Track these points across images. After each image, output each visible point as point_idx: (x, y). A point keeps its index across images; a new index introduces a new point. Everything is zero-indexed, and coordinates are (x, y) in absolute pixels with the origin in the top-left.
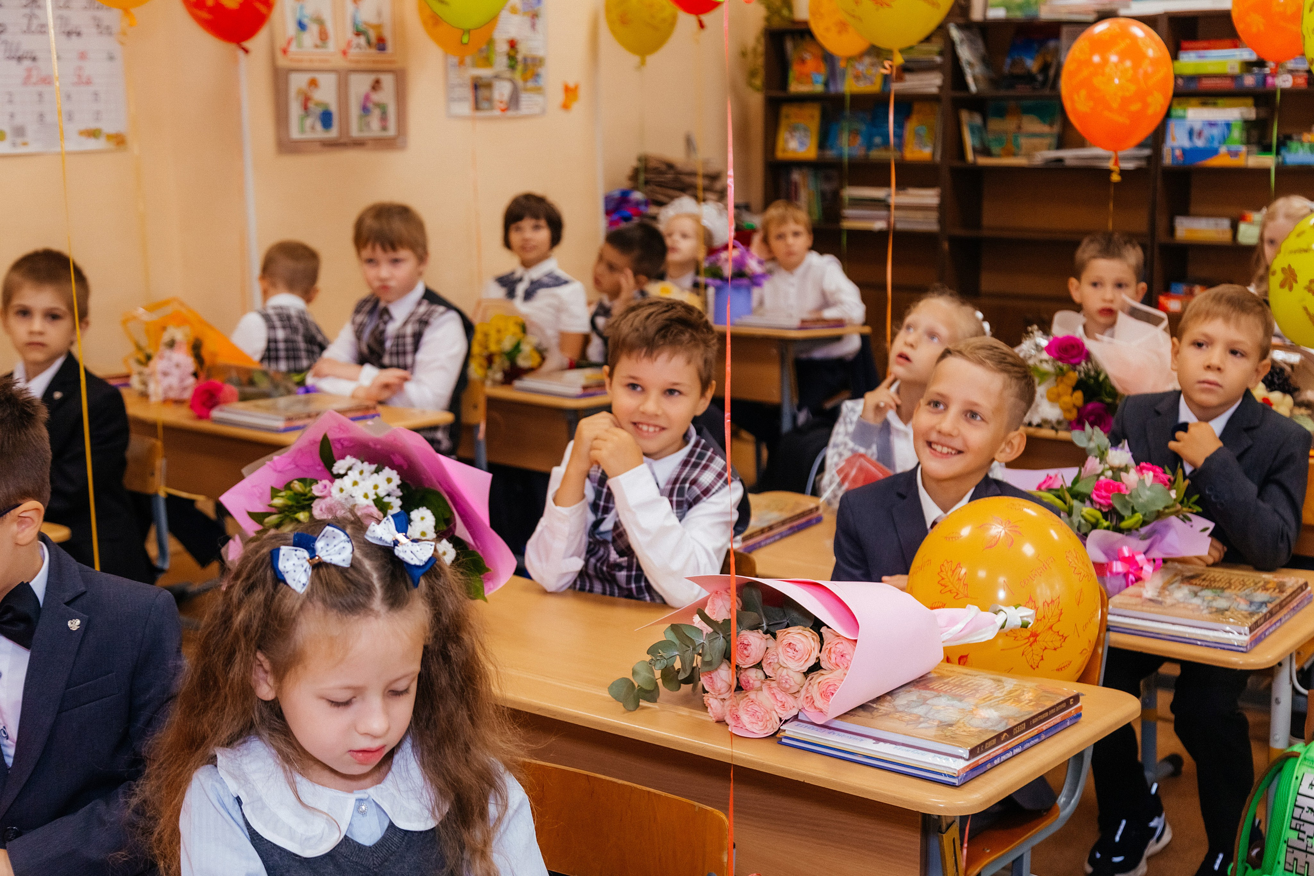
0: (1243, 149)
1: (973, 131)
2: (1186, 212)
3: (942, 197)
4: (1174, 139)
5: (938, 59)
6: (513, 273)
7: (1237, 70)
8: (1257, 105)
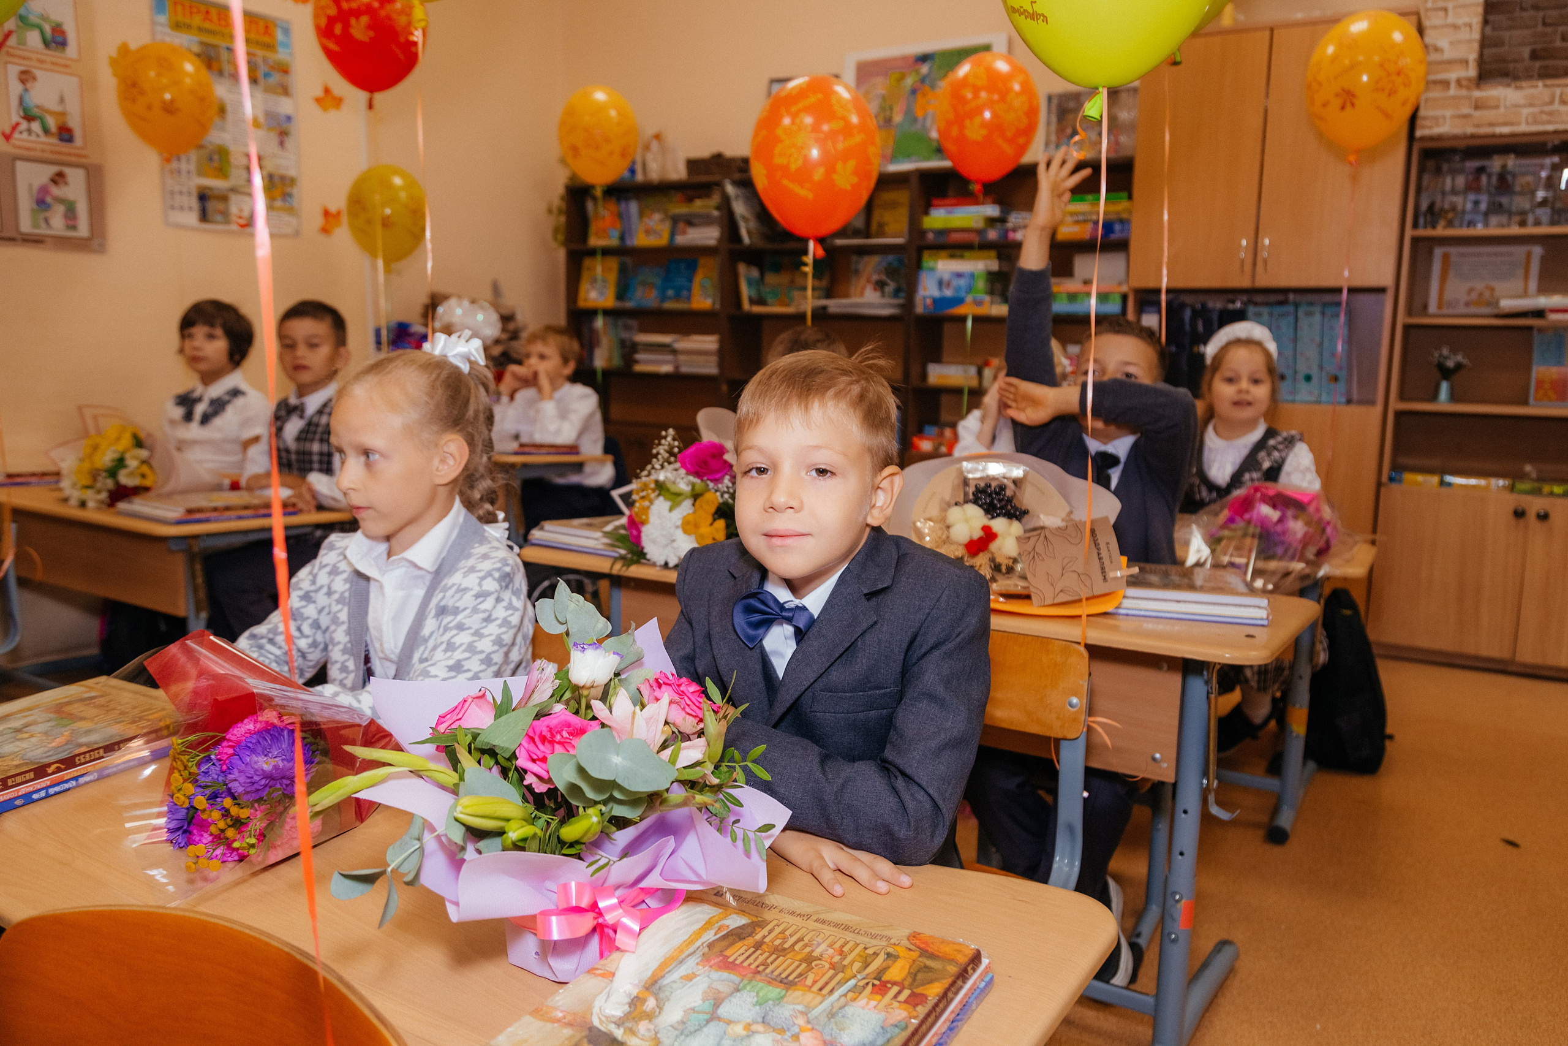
0: (987, 298)
1: (750, 282)
2: (938, 359)
3: (722, 342)
4: (925, 289)
5: (716, 213)
6: (192, 391)
7: (980, 225)
8: (1000, 257)
